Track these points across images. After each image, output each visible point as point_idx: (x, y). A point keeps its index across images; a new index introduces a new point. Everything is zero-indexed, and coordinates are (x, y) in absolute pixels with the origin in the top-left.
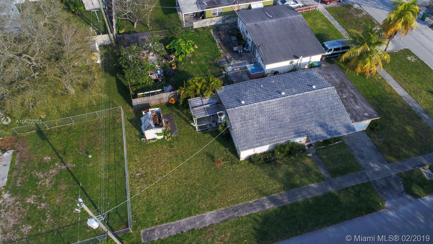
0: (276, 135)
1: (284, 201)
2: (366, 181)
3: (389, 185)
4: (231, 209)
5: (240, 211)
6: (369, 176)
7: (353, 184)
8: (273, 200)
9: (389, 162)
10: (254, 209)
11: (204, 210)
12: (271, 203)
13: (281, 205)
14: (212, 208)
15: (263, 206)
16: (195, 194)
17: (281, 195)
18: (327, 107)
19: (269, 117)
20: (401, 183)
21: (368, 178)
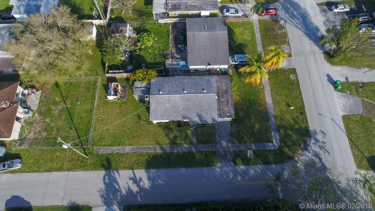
0: (172, 116)
1: (167, 150)
2: (214, 150)
3: (226, 155)
4: (140, 148)
5: (143, 150)
6: (218, 148)
7: (207, 150)
8: (162, 148)
9: (233, 143)
10: (151, 150)
11: (126, 145)
12: (160, 150)
13: (164, 152)
14: (131, 145)
15: (156, 150)
16: (125, 136)
17: (167, 147)
18: (207, 106)
19: (172, 105)
20: (233, 155)
21: (216, 149)
